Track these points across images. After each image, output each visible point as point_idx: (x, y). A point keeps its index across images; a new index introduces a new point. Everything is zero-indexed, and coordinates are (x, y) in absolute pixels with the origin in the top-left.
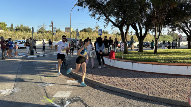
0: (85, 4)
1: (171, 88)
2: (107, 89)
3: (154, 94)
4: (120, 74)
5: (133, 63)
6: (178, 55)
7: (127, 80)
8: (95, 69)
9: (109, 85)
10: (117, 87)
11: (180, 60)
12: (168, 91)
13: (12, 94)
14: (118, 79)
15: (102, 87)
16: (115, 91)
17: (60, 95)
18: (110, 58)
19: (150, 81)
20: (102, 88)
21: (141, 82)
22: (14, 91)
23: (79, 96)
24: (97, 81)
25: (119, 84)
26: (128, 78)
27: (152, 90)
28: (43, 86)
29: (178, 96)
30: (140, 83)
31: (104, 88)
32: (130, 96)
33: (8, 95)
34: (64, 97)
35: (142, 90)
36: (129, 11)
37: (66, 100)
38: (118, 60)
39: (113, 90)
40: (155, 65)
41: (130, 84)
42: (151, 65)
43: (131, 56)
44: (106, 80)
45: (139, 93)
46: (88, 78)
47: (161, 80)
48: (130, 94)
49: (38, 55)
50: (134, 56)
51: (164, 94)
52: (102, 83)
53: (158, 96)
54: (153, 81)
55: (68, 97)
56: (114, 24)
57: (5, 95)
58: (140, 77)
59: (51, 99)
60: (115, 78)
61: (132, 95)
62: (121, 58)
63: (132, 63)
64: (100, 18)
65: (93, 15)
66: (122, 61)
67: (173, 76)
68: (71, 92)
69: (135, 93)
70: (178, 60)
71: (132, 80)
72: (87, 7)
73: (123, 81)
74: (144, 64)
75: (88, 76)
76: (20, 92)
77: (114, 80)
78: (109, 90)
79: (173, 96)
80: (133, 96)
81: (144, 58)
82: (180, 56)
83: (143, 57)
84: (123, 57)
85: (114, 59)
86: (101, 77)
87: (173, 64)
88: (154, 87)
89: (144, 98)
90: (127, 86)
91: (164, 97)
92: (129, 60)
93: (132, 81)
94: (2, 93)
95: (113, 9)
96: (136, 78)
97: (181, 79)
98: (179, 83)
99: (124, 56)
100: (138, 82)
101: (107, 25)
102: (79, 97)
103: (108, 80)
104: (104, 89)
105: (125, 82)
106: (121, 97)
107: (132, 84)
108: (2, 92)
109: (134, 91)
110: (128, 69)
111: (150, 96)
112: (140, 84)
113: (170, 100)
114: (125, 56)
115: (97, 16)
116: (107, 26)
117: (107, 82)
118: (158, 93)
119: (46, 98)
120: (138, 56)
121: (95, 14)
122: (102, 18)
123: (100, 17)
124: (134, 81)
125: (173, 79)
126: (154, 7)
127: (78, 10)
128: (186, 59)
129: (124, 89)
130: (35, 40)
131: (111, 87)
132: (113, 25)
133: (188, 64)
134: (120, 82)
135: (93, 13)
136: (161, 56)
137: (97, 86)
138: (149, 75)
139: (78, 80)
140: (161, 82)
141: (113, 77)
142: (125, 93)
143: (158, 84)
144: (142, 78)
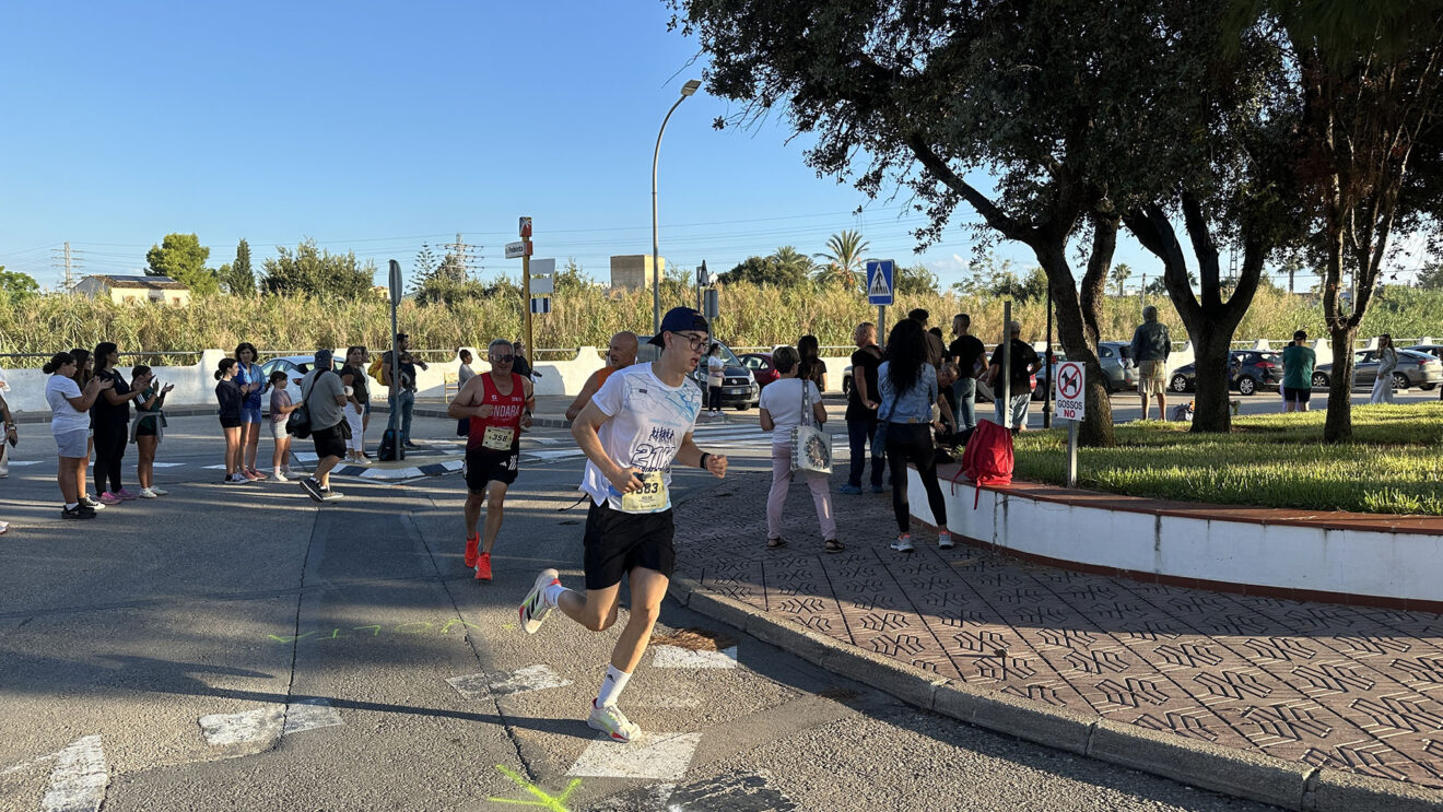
0: (770, 79)
2: (968, 724)
3: (1362, 766)
4: (1061, 607)
5: (1164, 519)
7: (1120, 651)
8: (853, 566)
9: (985, 693)
10: (1048, 711)
13: (278, 744)
14: (1052, 644)
15: (929, 706)
16: (1034, 736)
17: (618, 761)
18: (972, 482)
19: (1316, 665)
20: (929, 712)
21: (1239, 669)
22: (294, 725)
23: (760, 773)
24: (883, 660)
25: (1062, 688)
26: (1127, 638)
27: (1340, 739)
28: (493, 691)
30: (1236, 681)
31: (942, 716)
32: (1161, 777)
33: (258, 751)
34: (651, 773)
35: (1259, 736)
37: (670, 801)
38: (1032, 496)
39: (1019, 733)
40: (1348, 533)
41: (1148, 687)
42: (1317, 533)
43: (1140, 462)
44: (956, 650)
45: (1233, 762)
46: (810, 634)
47: (1406, 657)
48: (1160, 768)
49: (431, 461)
50: (1163, 461)
52: (924, 675)
53: (1399, 789)
54: (1339, 662)
55: (681, 775)
56: (993, 216)
57: (234, 748)
58: (1229, 633)
59: (555, 789)
60: (1020, 630)
61: (1177, 774)
62: (1059, 477)
63: (1153, 518)
64: (885, 172)
65: (833, 158)
66: (1069, 502)
68: (696, 737)
69: (1200, 756)
71: (1162, 652)
72: (784, 101)
73: (1092, 665)
74: (1259, 527)
75: (807, 617)
76: (336, 730)
77: (1016, 655)
78: (987, 730)
80: (1183, 784)
81: (1253, 480)
84: (1074, 474)
85: (1008, 485)
86: (910, 626)
88: (1355, 715)
89: (1275, 796)
90: (1129, 699)
92: (1125, 491)
93: (1162, 664)
94: (214, 740)
96: (1201, 639)
100: (1218, 671)
101: (938, 224)
102: (763, 782)
103: (967, 654)
104: (949, 725)
105: (1107, 674)
106: (1089, 787)
107: (1169, 688)
108: (214, 731)
109: (1193, 744)
110: (1126, 567)
111: (1330, 788)
112: (1237, 686)
115: (861, 159)
116: (935, 230)
117: (966, 664)
118: (1398, 762)
119: (519, 780)
121: (845, 149)
122: (900, 172)
123: (884, 165)
124: (1185, 659)
126: (1317, 73)
127: (719, 124)
129: (1109, 725)
131: (996, 709)
132: (983, 220)
134: (1069, 673)
135: (830, 140)
136: (1388, 459)
137: (889, 700)
138: (1301, 610)
139: (734, 649)
140: (1406, 667)
141: (1006, 632)
142: (1115, 757)
143: (1386, 688)
144: (1242, 640)
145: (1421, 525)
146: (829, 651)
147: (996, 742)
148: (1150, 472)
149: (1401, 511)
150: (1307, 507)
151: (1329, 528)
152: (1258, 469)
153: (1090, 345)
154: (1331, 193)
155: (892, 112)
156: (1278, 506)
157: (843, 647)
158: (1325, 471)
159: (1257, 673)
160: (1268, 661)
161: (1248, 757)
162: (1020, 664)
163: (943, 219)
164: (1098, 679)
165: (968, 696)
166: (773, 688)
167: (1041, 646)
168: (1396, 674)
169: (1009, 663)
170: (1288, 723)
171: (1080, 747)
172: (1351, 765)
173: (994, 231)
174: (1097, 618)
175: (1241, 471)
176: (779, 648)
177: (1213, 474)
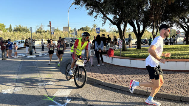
0: (82, 3)
1: (170, 83)
2: (106, 86)
4: (119, 71)
5: (131, 60)
6: (176, 51)
7: (125, 77)
8: (94, 67)
9: (109, 82)
10: (116, 84)
11: (179, 56)
12: (167, 87)
13: (13, 93)
14: (117, 76)
16: (114, 88)
17: (61, 93)
18: (109, 56)
22: (15, 91)
23: (79, 94)
24: (96, 79)
26: (126, 75)
28: (44, 85)
29: (177, 91)
30: (139, 80)
31: (103, 85)
34: (65, 95)
36: (126, 8)
37: (67, 98)
38: (116, 58)
39: (112, 87)
41: (129, 81)
43: (129, 53)
44: (105, 77)
45: (138, 90)
46: (87, 76)
49: (37, 55)
50: (132, 53)
51: (163, 90)
52: (101, 80)
55: (69, 95)
56: (112, 22)
58: (139, 74)
60: (114, 75)
62: (119, 55)
63: (130, 60)
64: (98, 16)
65: (91, 14)
66: (120, 58)
67: (171, 72)
68: (71, 90)
70: (177, 56)
71: (130, 76)
72: (84, 5)
73: (122, 78)
75: (87, 74)
76: (21, 91)
77: (113, 77)
78: (109, 87)
79: (172, 91)
81: (143, 55)
82: (178, 52)
83: (141, 54)
84: (121, 55)
85: (113, 56)
86: (101, 75)
87: (172, 60)
89: (143, 94)
90: (126, 82)
91: (163, 93)
92: (127, 57)
93: (130, 78)
95: (111, 7)
96: (135, 75)
97: (179, 74)
98: (177, 79)
99: (122, 53)
100: (137, 79)
103: (107, 78)
104: (104, 87)
105: (124, 79)
106: (121, 94)
108: (4, 92)
110: (127, 66)
111: (149, 93)
113: (168, 95)
114: (124, 54)
115: (95, 14)
116: (104, 24)
117: (107, 79)
120: (137, 53)
121: (92, 12)
122: (100, 16)
123: (98, 15)
124: (133, 77)
125: (172, 74)
126: (151, 4)
127: (76, 9)
128: (184, 55)
129: (123, 86)
130: (34, 40)
131: (110, 84)
132: (110, 22)
133: (186, 60)
134: (119, 79)
135: (90, 11)
137: (97, 84)
141: (112, 75)
144: (141, 75)
147: (110, 88)
148: (130, 55)
157: (91, 77)
159: (142, 79)
161: (140, 89)
162: (113, 79)
163: (105, 22)
164: (123, 80)
165: (106, 83)
166: (82, 83)
167: (116, 76)
169: (112, 79)
171: (120, 89)
173: (112, 24)
174: (123, 73)
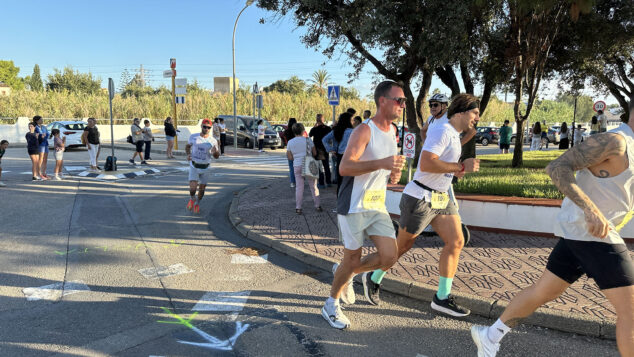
0: (285, 2)
7: (424, 254)
8: (319, 219)
19: (499, 259)
22: (67, 292)
24: (328, 259)
26: (427, 249)
27: (506, 288)
28: (159, 275)
30: (468, 266)
35: (475, 288)
37: (237, 320)
38: (394, 190)
39: (382, 288)
40: (516, 206)
41: (434, 269)
42: (504, 205)
45: (464, 298)
46: (299, 249)
47: (534, 255)
54: (509, 257)
56: (381, 69)
59: (186, 316)
64: (335, 47)
65: (313, 40)
72: (292, 12)
73: (413, 260)
81: (481, 183)
88: (513, 279)
89: (480, 312)
90: (426, 273)
91: (544, 311)
94: (30, 299)
101: (357, 71)
106: (408, 310)
108: (29, 295)
113: (562, 317)
115: (325, 41)
116: (356, 74)
121: (318, 36)
122: (342, 47)
123: (335, 44)
127: (262, 21)
132: (376, 70)
134: (403, 262)
135: (312, 32)
136: (534, 175)
138: (496, 237)
139: (266, 255)
140: (534, 260)
142: (419, 297)
143: (525, 267)
144: (473, 249)
145: (544, 203)
146: (306, 255)
149: (537, 197)
150: (501, 195)
151: (508, 204)
152: (483, 179)
153: (419, 126)
154: (518, 63)
155: (339, 20)
156: (491, 194)
157: (312, 254)
158: (509, 179)
159: (477, 263)
160: (482, 258)
161: (470, 296)
163: (359, 69)
164: (414, 265)
166: (282, 271)
168: (530, 262)
170: (487, 282)
171: (406, 293)
172: (509, 298)
173: (381, 75)
175: (477, 179)
176: (286, 254)
177: (466, 180)
